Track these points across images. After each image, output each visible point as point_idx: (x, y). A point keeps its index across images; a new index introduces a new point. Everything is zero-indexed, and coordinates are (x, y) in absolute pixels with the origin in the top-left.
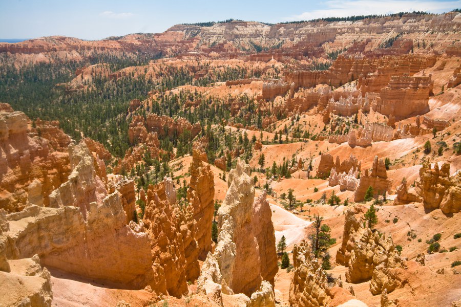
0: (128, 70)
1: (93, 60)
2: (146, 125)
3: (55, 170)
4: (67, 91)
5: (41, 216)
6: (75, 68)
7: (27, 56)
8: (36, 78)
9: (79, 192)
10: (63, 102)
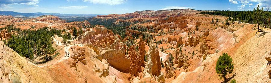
0: (126, 20)
1: (120, 18)
2: (129, 32)
3: (111, 40)
4: (114, 24)
5: (108, 50)
6: (116, 20)
7: (108, 17)
8: (109, 21)
9: (116, 46)
10: (113, 26)
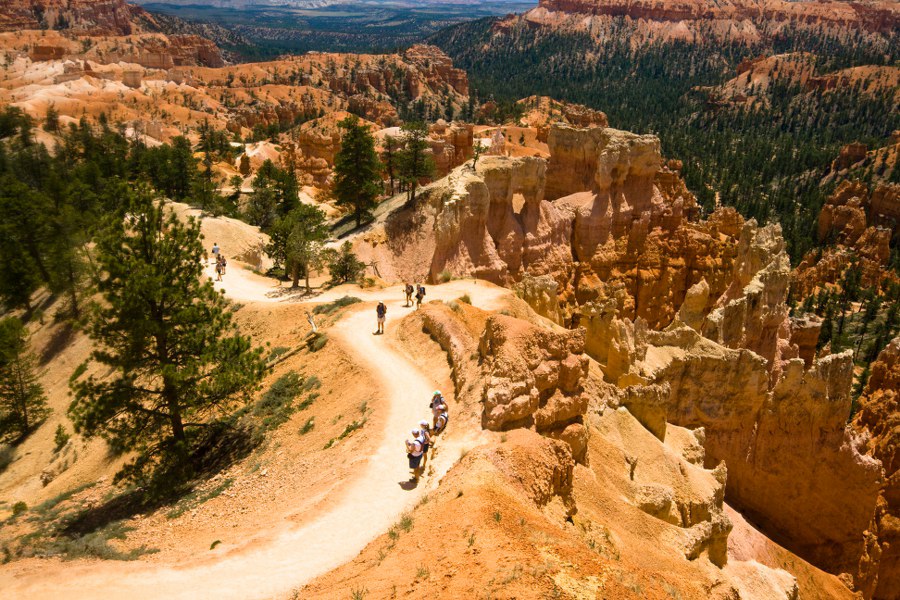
0: (857, 72)
1: (782, 44)
2: (868, 208)
4: (710, 104)
5: (696, 352)
6: (740, 56)
7: (657, 25)
8: (659, 70)
10: (696, 124)
